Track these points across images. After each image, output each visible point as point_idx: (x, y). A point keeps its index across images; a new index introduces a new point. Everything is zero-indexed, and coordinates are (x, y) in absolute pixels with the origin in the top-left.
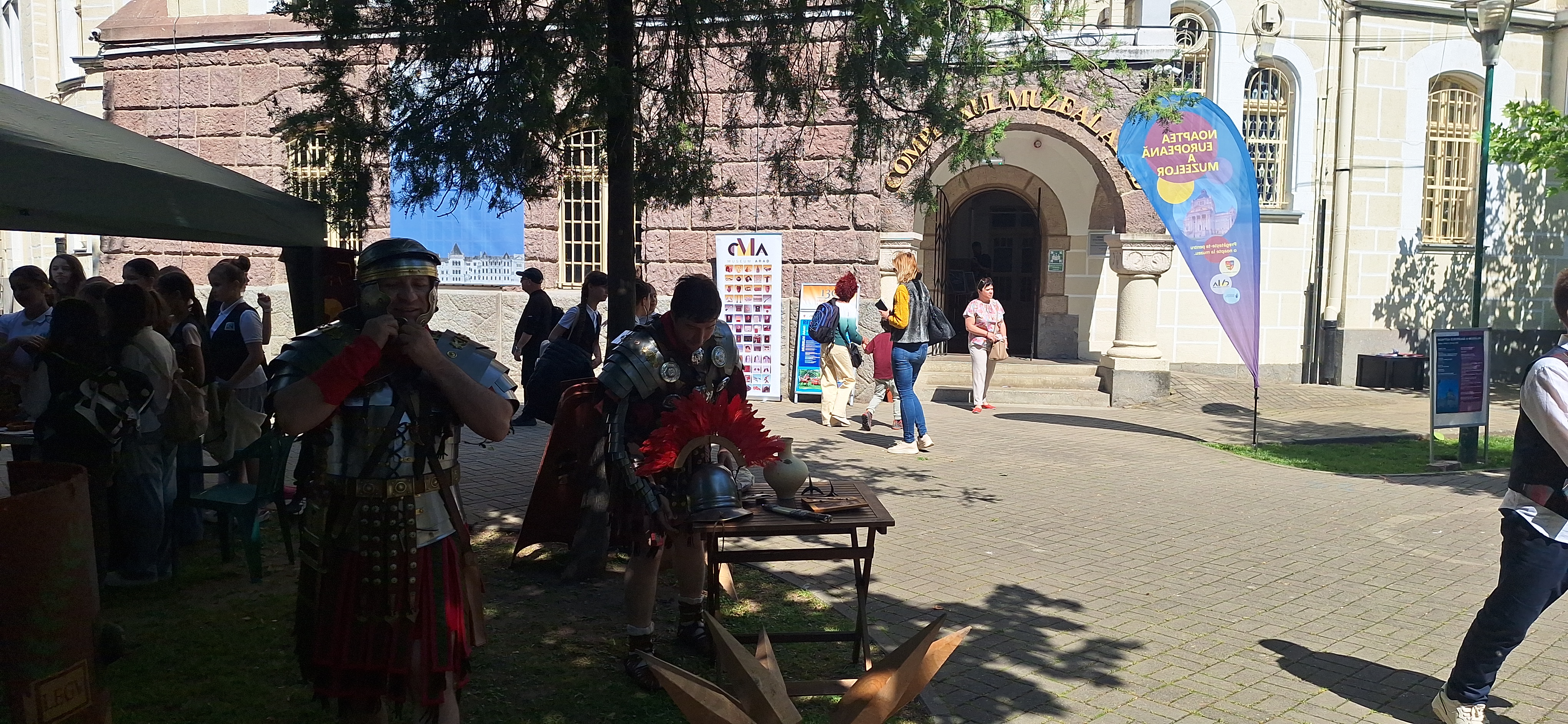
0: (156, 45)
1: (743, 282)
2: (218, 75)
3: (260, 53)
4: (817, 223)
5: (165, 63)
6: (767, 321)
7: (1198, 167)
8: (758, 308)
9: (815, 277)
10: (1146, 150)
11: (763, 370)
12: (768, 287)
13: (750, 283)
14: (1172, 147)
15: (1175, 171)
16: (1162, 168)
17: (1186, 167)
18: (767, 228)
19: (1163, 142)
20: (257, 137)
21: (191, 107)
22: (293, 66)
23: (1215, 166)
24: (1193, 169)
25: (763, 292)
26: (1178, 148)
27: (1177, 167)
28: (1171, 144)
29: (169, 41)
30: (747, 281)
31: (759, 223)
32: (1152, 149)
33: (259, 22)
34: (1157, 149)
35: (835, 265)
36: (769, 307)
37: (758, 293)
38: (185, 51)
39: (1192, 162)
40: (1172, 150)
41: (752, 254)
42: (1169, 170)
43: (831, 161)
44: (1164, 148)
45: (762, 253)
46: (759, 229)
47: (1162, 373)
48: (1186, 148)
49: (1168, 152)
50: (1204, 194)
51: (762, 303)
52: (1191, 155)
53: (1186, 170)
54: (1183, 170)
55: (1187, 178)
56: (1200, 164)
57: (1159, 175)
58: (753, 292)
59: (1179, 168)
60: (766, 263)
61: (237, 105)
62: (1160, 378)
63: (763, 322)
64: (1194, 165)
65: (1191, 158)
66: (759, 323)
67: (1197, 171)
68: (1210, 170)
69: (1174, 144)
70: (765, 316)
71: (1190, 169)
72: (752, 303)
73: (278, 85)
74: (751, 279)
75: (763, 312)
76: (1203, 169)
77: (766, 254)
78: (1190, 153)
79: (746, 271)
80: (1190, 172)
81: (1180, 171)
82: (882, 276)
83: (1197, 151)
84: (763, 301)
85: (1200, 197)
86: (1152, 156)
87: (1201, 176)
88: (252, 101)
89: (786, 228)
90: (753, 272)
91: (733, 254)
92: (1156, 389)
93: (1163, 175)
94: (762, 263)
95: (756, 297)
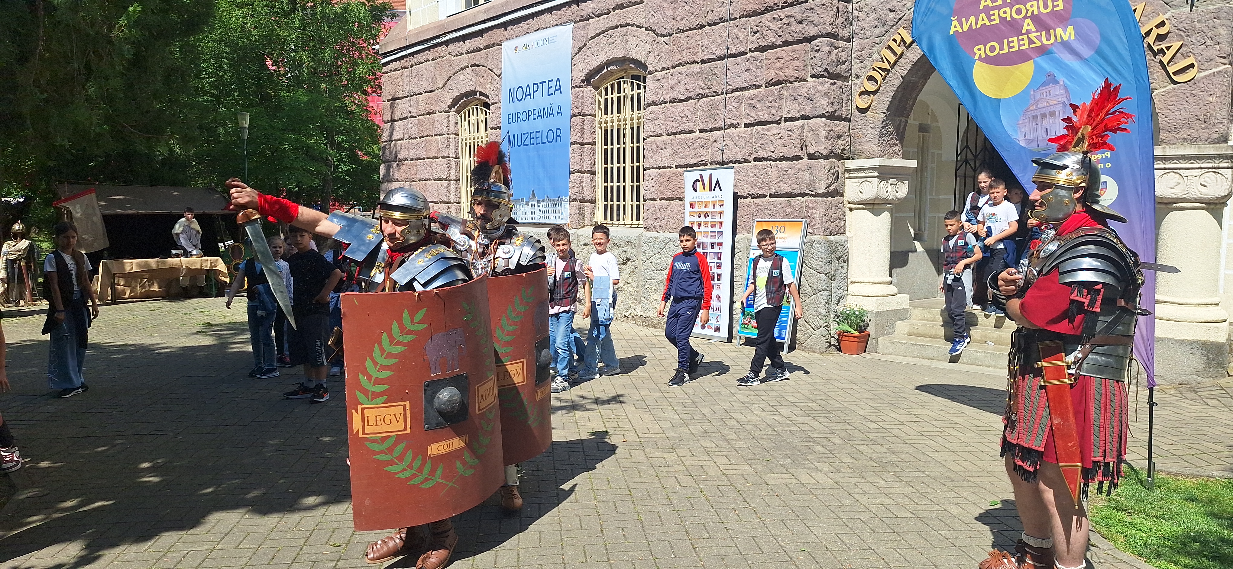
0: (401, 52)
1: (702, 219)
2: (426, 69)
3: (443, 49)
4: (772, 154)
5: (406, 65)
6: (719, 259)
7: (1039, 38)
8: (713, 245)
9: (769, 212)
10: (955, 23)
11: (715, 309)
12: (721, 223)
13: (708, 219)
14: (996, 12)
15: (1002, 48)
16: (982, 46)
17: (1019, 40)
18: (731, 162)
19: (981, 7)
20: (443, 113)
21: (416, 95)
22: (458, 56)
23: (1068, 34)
24: (1031, 42)
25: (717, 229)
26: (1005, 12)
27: (1005, 41)
28: (994, 8)
29: (403, 49)
30: (705, 218)
31: (725, 158)
32: (964, 20)
33: (441, 25)
34: (972, 19)
35: (787, 199)
36: (720, 244)
37: (713, 229)
38: (412, 54)
39: (1028, 32)
40: (996, 17)
41: (710, 190)
42: (992, 49)
43: (789, 85)
44: (982, 15)
45: (717, 189)
46: (724, 163)
47: (1212, 343)
48: (1019, 12)
49: (990, 21)
50: (1052, 80)
51: (716, 240)
52: (1028, 20)
53: (1019, 46)
54: (1014, 43)
55: (1021, 57)
56: (1043, 33)
57: (977, 57)
58: (710, 229)
59: (1009, 43)
60: (720, 199)
61: (434, 91)
62: (1209, 351)
63: (716, 260)
64: (1032, 36)
65: (1028, 25)
66: (713, 261)
67: (1039, 44)
68: (1059, 40)
69: (999, 8)
70: (718, 253)
71: (1026, 42)
72: (709, 240)
73: (452, 72)
74: (708, 216)
75: (716, 250)
76: (1048, 40)
77: (721, 190)
78: (1025, 17)
79: (705, 207)
80: (1026, 46)
81: (1009, 48)
82: (851, 210)
83: (1036, 13)
84: (717, 238)
85: (1044, 84)
86: (965, 29)
87: (1043, 51)
88: (440, 86)
89: (746, 161)
90: (710, 209)
91: (696, 191)
92: (1202, 366)
93: (983, 56)
94: (717, 199)
95: (712, 234)
